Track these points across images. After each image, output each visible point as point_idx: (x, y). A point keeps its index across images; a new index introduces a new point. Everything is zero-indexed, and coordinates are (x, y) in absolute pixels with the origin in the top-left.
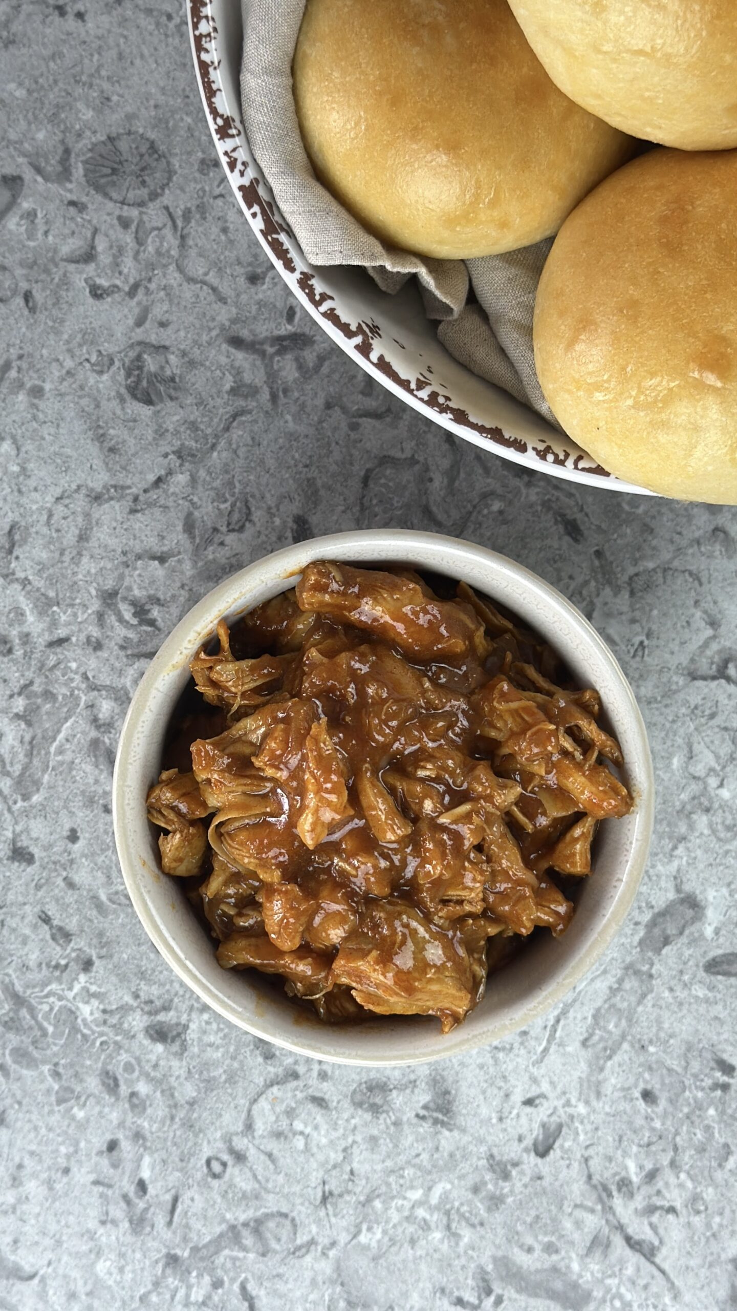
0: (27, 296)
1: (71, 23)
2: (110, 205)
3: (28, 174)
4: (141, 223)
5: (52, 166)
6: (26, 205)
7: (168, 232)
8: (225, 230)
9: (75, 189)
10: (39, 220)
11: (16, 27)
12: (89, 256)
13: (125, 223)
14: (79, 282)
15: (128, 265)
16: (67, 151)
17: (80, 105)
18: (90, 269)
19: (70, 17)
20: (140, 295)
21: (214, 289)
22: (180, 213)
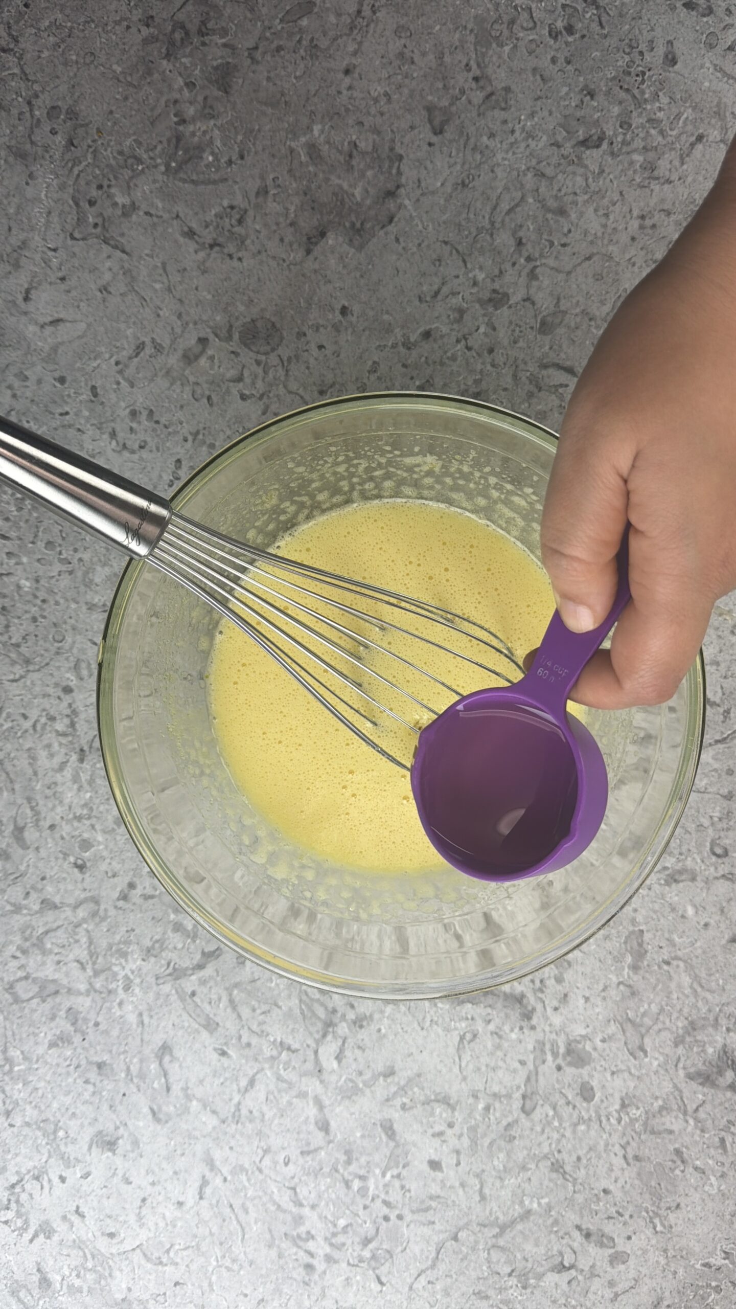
0: (209, 398)
1: (235, 263)
2: (251, 354)
3: (211, 337)
4: (266, 363)
5: (224, 333)
6: (210, 352)
7: (280, 368)
8: (308, 368)
9: (234, 345)
10: (216, 361)
11: (208, 264)
12: (240, 379)
13: (258, 363)
14: (235, 391)
15: (259, 384)
16: (231, 326)
17: (238, 304)
18: (241, 385)
19: (235, 260)
20: (265, 399)
21: (302, 397)
22: (285, 359)
